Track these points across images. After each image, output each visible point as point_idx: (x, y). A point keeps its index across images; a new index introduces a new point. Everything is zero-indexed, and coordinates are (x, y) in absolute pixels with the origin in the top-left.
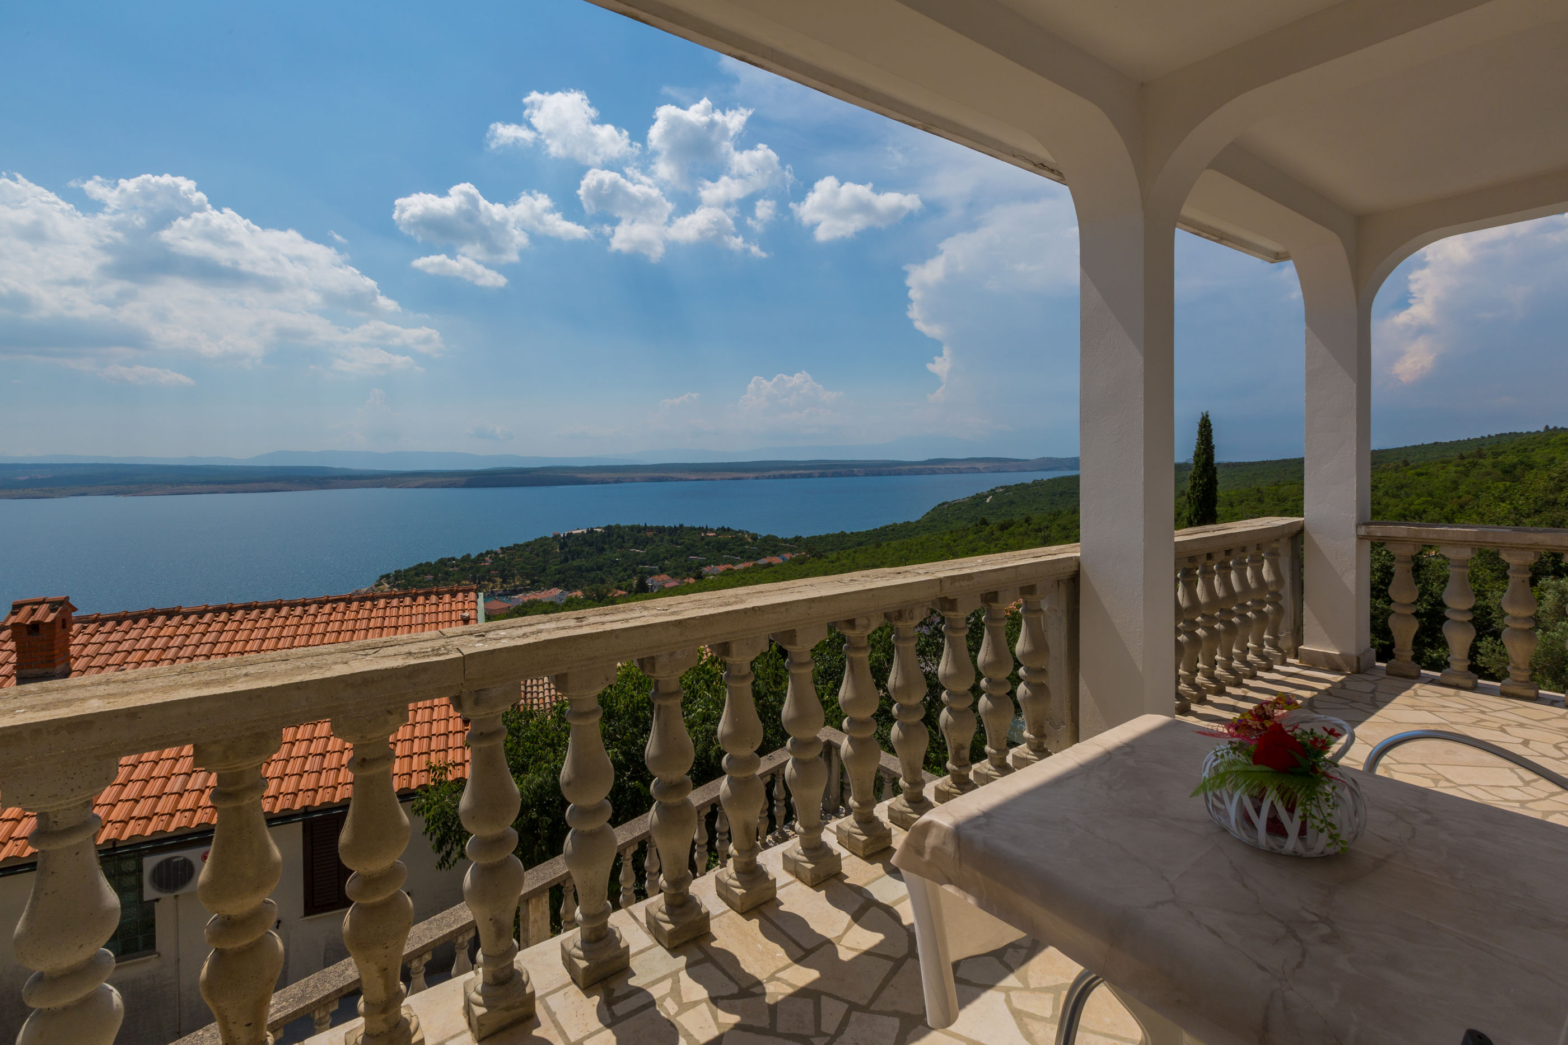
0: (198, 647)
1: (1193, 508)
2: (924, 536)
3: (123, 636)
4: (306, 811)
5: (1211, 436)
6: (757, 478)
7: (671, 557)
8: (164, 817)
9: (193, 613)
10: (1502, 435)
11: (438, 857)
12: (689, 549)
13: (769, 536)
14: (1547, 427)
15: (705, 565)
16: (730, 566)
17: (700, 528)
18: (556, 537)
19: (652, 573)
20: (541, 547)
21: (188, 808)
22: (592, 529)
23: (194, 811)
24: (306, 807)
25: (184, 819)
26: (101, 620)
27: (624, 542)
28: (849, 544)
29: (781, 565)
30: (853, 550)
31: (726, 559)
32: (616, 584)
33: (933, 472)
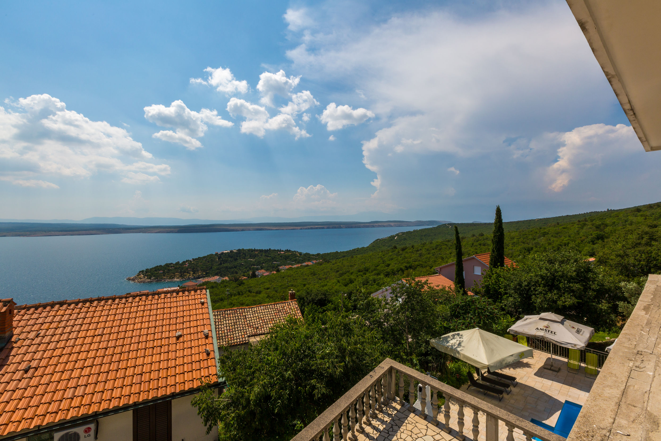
0: (76, 320)
1: (495, 245)
2: (371, 253)
3: (39, 316)
4: (135, 404)
5: (501, 215)
6: (301, 229)
7: (266, 262)
8: (64, 412)
9: (73, 303)
10: (591, 212)
11: (205, 428)
12: (273, 259)
13: (306, 253)
14: (608, 209)
15: (280, 266)
16: (291, 266)
17: (278, 250)
18: (217, 254)
19: (257, 269)
20: (210, 258)
21: (76, 406)
22: (232, 251)
23: (79, 407)
24: (135, 402)
25: (75, 412)
26: (28, 308)
27: (245, 256)
28: (339, 257)
29: (312, 265)
30: (342, 259)
31: (289, 263)
32: (242, 274)
33: (373, 226)
